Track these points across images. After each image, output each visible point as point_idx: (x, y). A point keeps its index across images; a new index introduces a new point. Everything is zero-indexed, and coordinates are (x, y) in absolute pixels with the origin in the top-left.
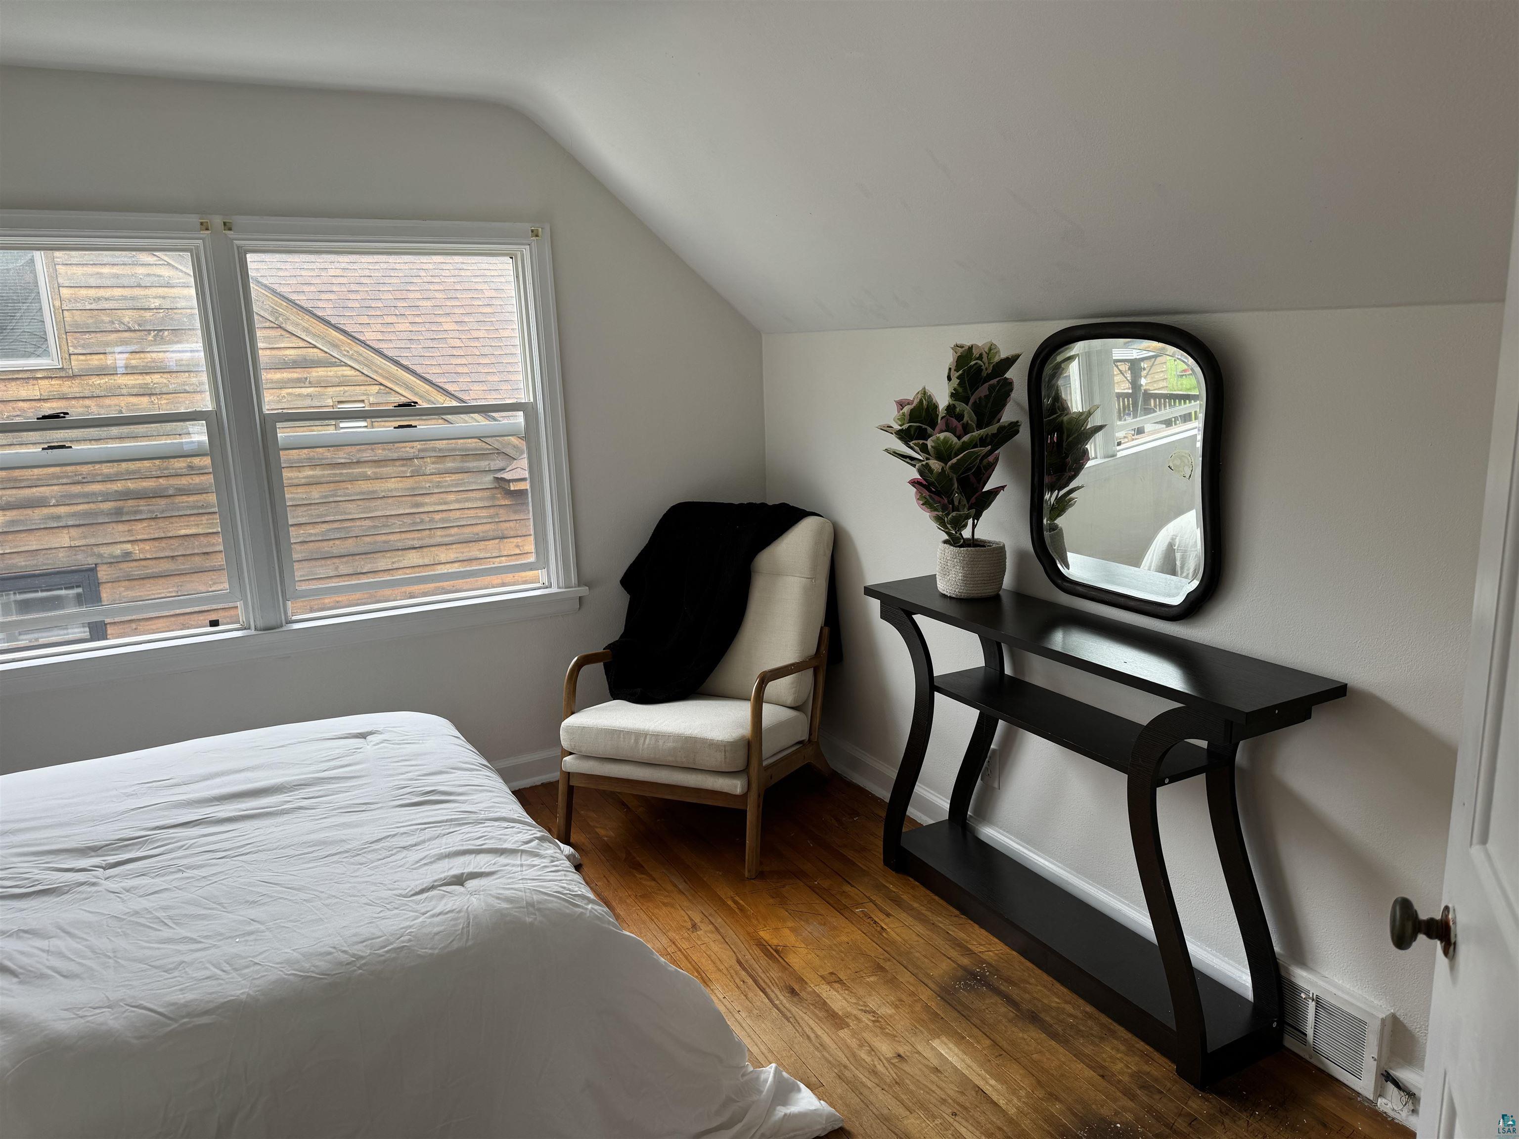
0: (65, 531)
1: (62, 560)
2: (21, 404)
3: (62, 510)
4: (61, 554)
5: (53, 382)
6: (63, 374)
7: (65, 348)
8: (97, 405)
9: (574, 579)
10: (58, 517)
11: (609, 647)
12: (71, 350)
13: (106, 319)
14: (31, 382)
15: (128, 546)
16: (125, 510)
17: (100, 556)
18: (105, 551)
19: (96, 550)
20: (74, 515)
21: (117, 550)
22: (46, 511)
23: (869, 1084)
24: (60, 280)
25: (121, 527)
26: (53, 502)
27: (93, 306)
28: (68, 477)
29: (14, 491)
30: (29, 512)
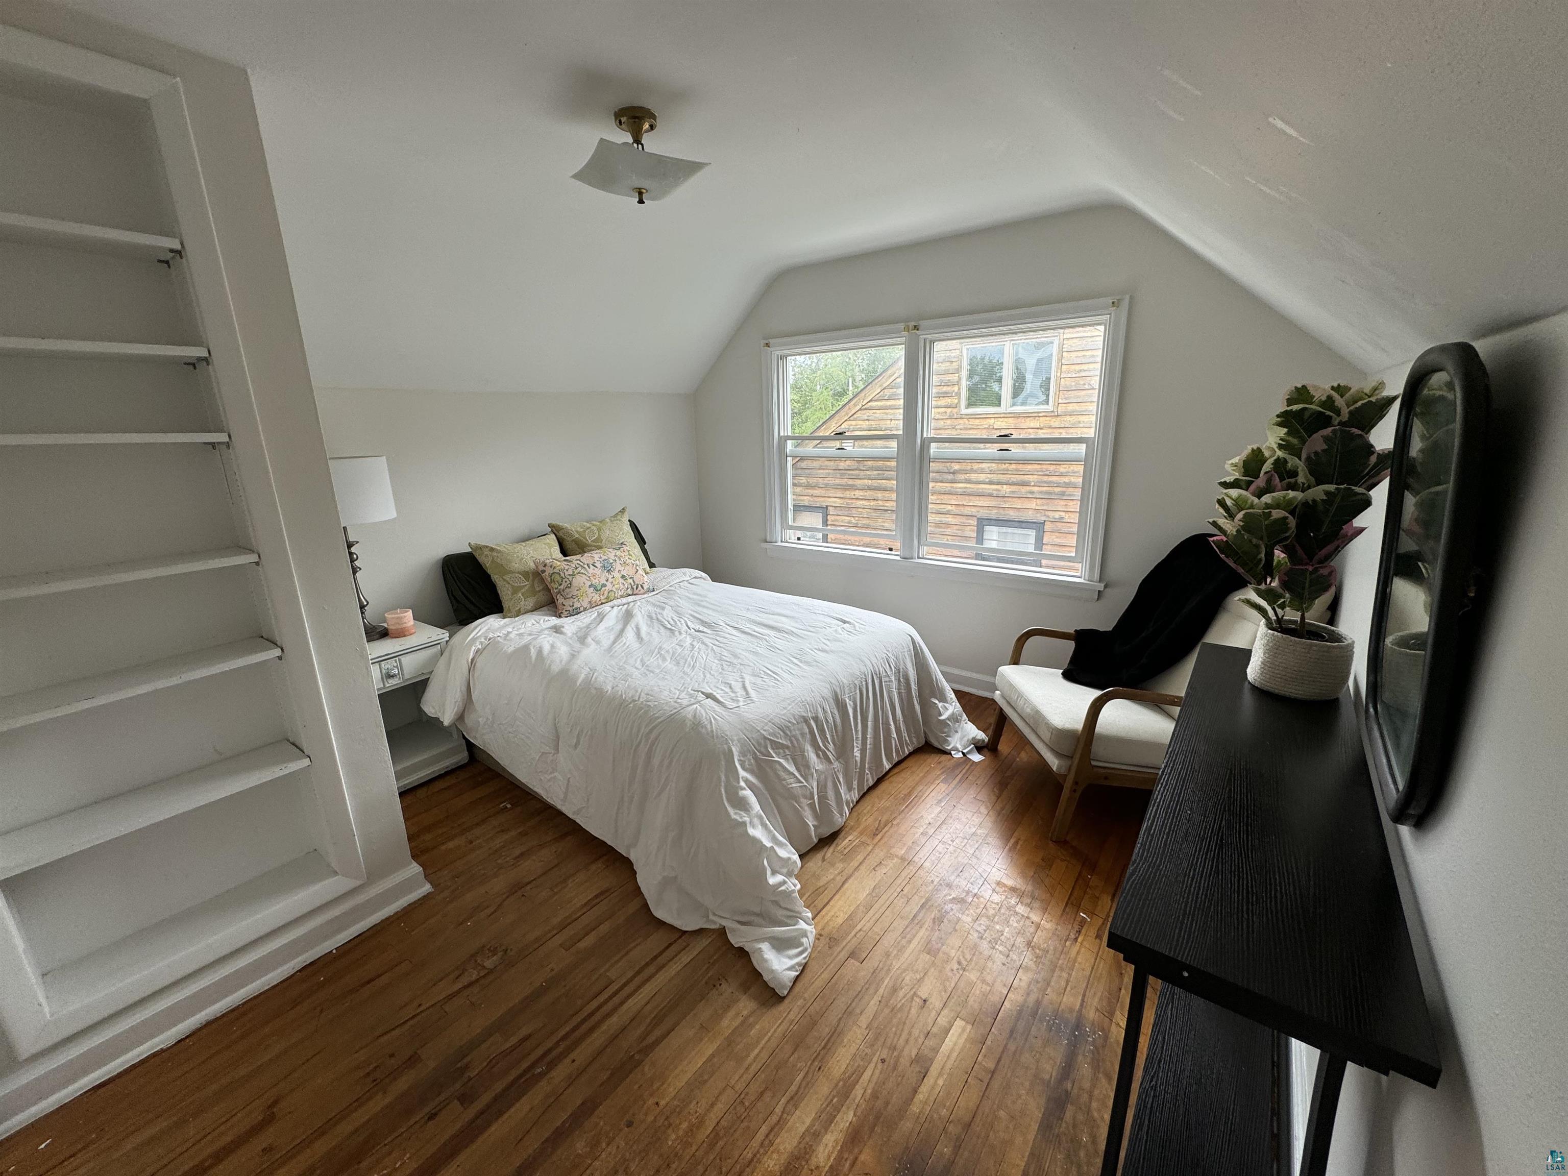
0: (1035, 500)
1: (1029, 516)
2: (1030, 430)
3: (1036, 489)
4: (1030, 512)
5: (1047, 418)
6: (1053, 414)
7: (1057, 399)
8: (1066, 433)
9: (1097, 576)
10: (1032, 493)
11: (1076, 631)
12: (1060, 401)
13: (1082, 382)
14: (1037, 418)
15: (1063, 514)
16: (1066, 493)
17: (1048, 517)
18: (1050, 514)
19: (1047, 513)
20: (1041, 492)
21: (1057, 515)
22: (1028, 488)
23: (881, 991)
24: (1063, 361)
25: (1062, 503)
26: (1033, 484)
27: (1077, 375)
28: (1042, 471)
29: (1017, 476)
30: (1021, 487)
